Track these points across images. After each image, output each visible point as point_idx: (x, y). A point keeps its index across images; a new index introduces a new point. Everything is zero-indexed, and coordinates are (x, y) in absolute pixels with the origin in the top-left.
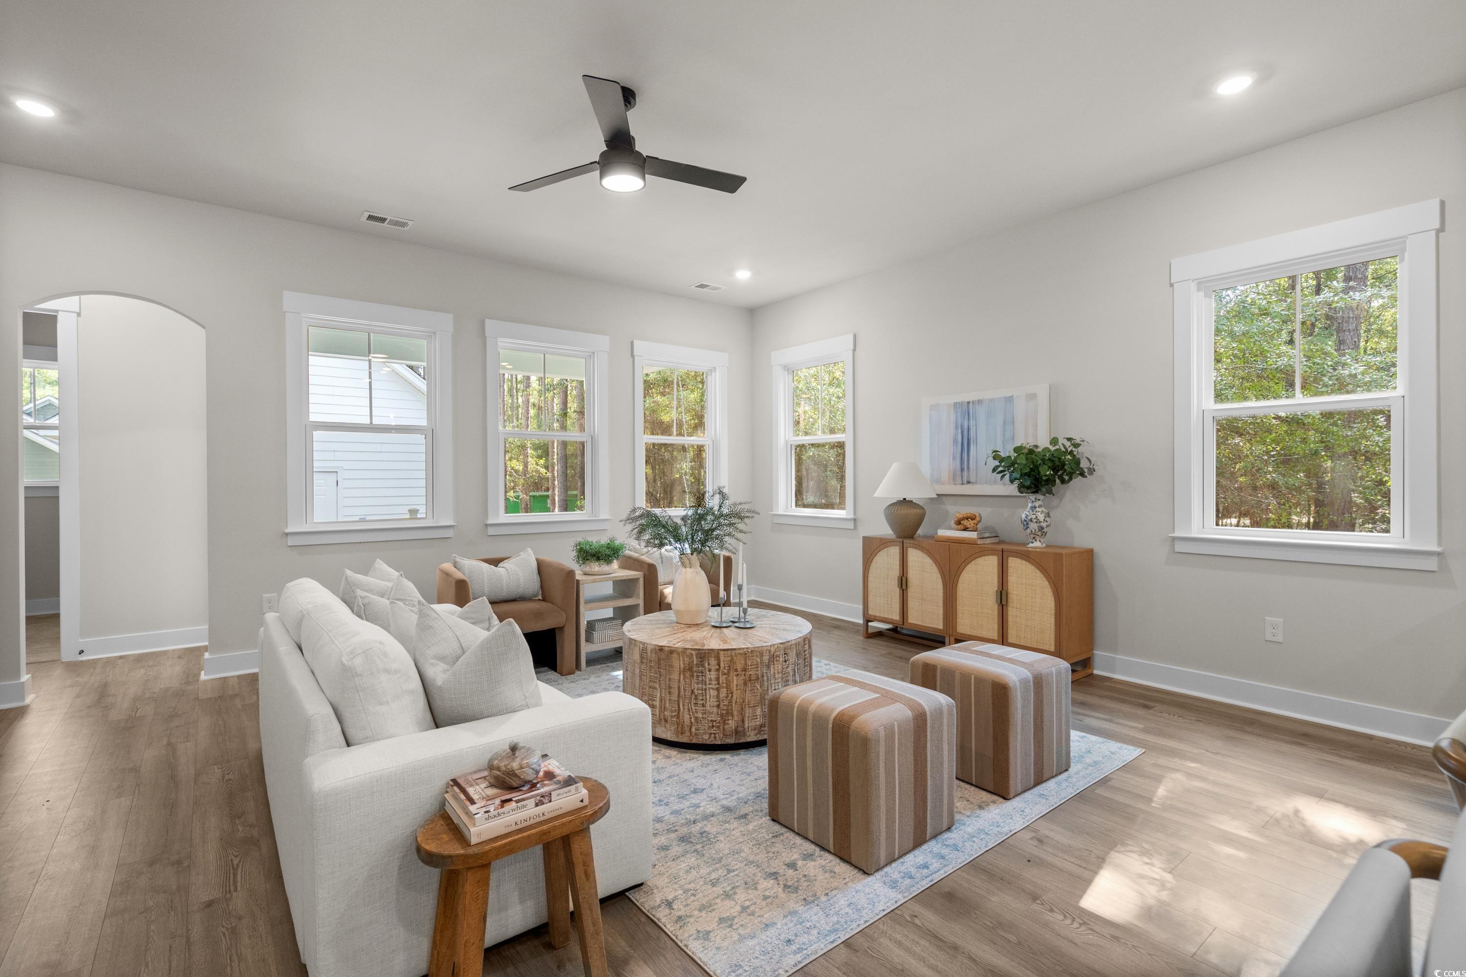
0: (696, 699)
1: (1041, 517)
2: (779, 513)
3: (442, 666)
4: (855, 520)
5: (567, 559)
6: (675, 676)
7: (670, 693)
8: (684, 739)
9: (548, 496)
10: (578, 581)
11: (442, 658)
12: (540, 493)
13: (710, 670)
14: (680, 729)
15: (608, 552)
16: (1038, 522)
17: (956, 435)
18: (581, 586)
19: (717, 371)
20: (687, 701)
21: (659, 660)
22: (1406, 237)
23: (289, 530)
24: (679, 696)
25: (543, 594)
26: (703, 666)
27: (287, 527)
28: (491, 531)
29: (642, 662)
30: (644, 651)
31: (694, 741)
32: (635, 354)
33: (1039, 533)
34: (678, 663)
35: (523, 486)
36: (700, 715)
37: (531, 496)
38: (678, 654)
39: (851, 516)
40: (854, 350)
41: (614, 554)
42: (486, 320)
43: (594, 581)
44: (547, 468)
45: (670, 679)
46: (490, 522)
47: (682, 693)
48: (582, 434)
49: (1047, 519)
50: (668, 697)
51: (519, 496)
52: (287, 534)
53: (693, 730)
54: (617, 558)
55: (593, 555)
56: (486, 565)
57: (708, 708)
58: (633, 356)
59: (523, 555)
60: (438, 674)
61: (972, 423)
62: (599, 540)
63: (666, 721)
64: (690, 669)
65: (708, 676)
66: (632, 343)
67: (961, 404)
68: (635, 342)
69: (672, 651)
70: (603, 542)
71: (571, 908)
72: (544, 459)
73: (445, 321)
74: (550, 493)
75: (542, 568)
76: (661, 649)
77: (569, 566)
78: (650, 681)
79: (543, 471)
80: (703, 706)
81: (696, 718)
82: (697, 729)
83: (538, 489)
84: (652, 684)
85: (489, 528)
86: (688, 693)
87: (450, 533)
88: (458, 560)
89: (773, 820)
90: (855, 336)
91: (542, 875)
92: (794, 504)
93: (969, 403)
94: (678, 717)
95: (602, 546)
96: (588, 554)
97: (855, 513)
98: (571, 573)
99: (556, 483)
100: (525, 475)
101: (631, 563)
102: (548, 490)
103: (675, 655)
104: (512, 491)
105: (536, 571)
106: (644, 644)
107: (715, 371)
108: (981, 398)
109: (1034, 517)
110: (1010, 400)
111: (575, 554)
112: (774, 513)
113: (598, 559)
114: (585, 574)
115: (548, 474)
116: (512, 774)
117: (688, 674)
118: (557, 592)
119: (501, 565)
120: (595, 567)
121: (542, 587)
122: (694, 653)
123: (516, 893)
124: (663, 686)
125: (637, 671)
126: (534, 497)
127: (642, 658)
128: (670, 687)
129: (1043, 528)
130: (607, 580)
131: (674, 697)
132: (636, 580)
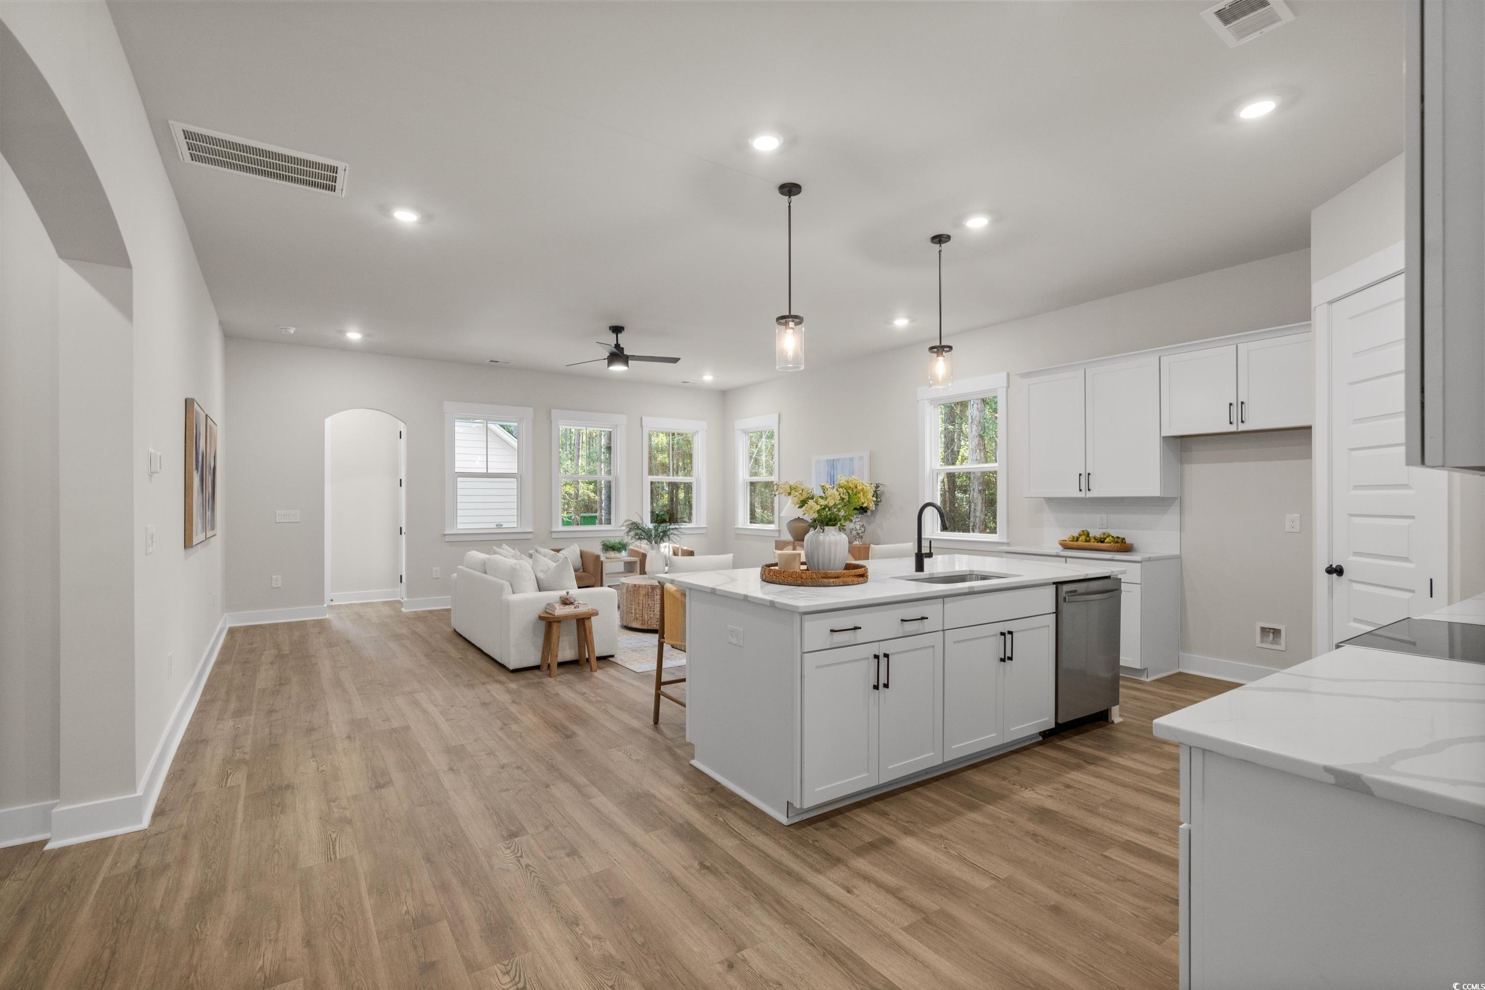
0: (650, 608)
1: (858, 527)
2: (739, 527)
3: (542, 574)
4: (779, 531)
5: (596, 548)
6: (641, 598)
7: (639, 606)
8: (645, 627)
9: (596, 517)
10: (602, 562)
11: (542, 571)
12: (590, 514)
13: (657, 595)
14: (643, 624)
15: (619, 546)
16: (857, 530)
17: (828, 479)
18: (604, 565)
19: (699, 432)
20: (646, 609)
21: (634, 590)
22: (997, 389)
23: (446, 532)
24: (643, 607)
25: (583, 569)
26: (653, 593)
27: (445, 531)
28: (554, 536)
29: (627, 593)
30: (628, 587)
31: (650, 628)
32: (643, 425)
33: (857, 536)
34: (643, 592)
35: (575, 508)
36: (652, 616)
37: (581, 517)
38: (643, 588)
39: (777, 529)
40: (779, 423)
41: (623, 547)
42: (552, 410)
43: (611, 562)
44: (595, 492)
45: (639, 600)
46: (553, 530)
47: (644, 606)
48: (610, 477)
49: (861, 528)
50: (638, 608)
51: (571, 517)
52: (445, 535)
53: (649, 623)
54: (625, 550)
55: (611, 548)
56: (552, 551)
57: (656, 612)
58: (642, 427)
59: (572, 547)
60: (541, 576)
61: (835, 472)
62: (614, 540)
63: (637, 619)
64: (648, 595)
65: (656, 598)
66: (641, 418)
67: (830, 460)
68: (643, 417)
69: (640, 586)
70: (617, 541)
71: (587, 656)
72: (593, 484)
73: (529, 411)
74: (598, 514)
75: (582, 555)
76: (635, 585)
77: (596, 552)
78: (631, 601)
79: (592, 495)
80: (654, 611)
81: (650, 617)
82: (651, 622)
83: (588, 511)
84: (631, 603)
85: (553, 534)
86: (647, 606)
87: (530, 536)
88: (538, 548)
89: (673, 647)
90: (779, 415)
91: (577, 642)
92: (749, 521)
93: (834, 460)
94: (642, 617)
95: (616, 543)
96: (609, 547)
97: (779, 527)
98: (598, 557)
99: (603, 505)
100: (577, 499)
101: (633, 553)
102: (596, 512)
103: (641, 588)
104: (565, 512)
105: (579, 556)
106: (628, 584)
107: (698, 433)
108: (839, 458)
109: (854, 527)
110: (852, 459)
111: (601, 547)
112: (736, 527)
113: (614, 550)
114: (607, 559)
115: (596, 498)
116: (567, 599)
117: (647, 597)
118: (591, 568)
119: (560, 552)
120: (612, 554)
121: (582, 564)
122: (649, 587)
123: (568, 646)
124: (636, 603)
125: (625, 597)
126: (584, 517)
127: (627, 590)
128: (639, 603)
129: (859, 534)
130: (621, 561)
131: (641, 608)
132: (636, 562)
